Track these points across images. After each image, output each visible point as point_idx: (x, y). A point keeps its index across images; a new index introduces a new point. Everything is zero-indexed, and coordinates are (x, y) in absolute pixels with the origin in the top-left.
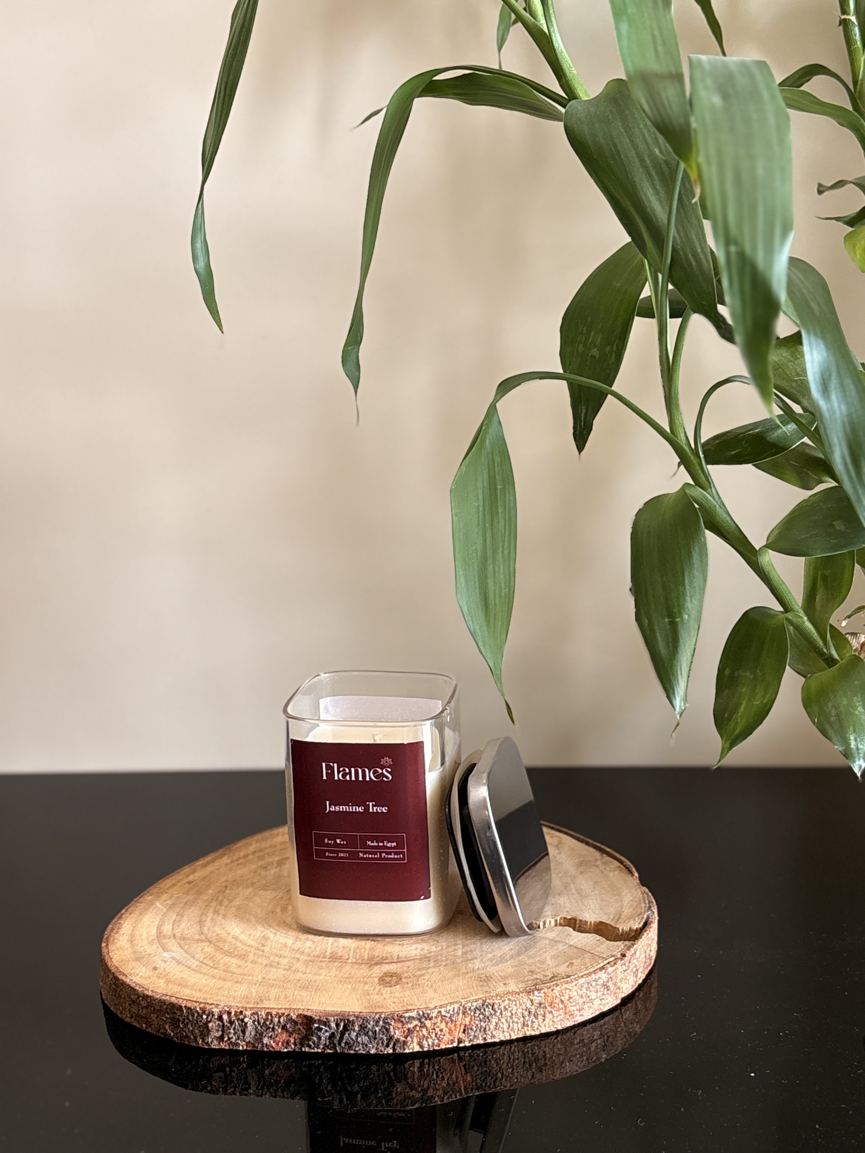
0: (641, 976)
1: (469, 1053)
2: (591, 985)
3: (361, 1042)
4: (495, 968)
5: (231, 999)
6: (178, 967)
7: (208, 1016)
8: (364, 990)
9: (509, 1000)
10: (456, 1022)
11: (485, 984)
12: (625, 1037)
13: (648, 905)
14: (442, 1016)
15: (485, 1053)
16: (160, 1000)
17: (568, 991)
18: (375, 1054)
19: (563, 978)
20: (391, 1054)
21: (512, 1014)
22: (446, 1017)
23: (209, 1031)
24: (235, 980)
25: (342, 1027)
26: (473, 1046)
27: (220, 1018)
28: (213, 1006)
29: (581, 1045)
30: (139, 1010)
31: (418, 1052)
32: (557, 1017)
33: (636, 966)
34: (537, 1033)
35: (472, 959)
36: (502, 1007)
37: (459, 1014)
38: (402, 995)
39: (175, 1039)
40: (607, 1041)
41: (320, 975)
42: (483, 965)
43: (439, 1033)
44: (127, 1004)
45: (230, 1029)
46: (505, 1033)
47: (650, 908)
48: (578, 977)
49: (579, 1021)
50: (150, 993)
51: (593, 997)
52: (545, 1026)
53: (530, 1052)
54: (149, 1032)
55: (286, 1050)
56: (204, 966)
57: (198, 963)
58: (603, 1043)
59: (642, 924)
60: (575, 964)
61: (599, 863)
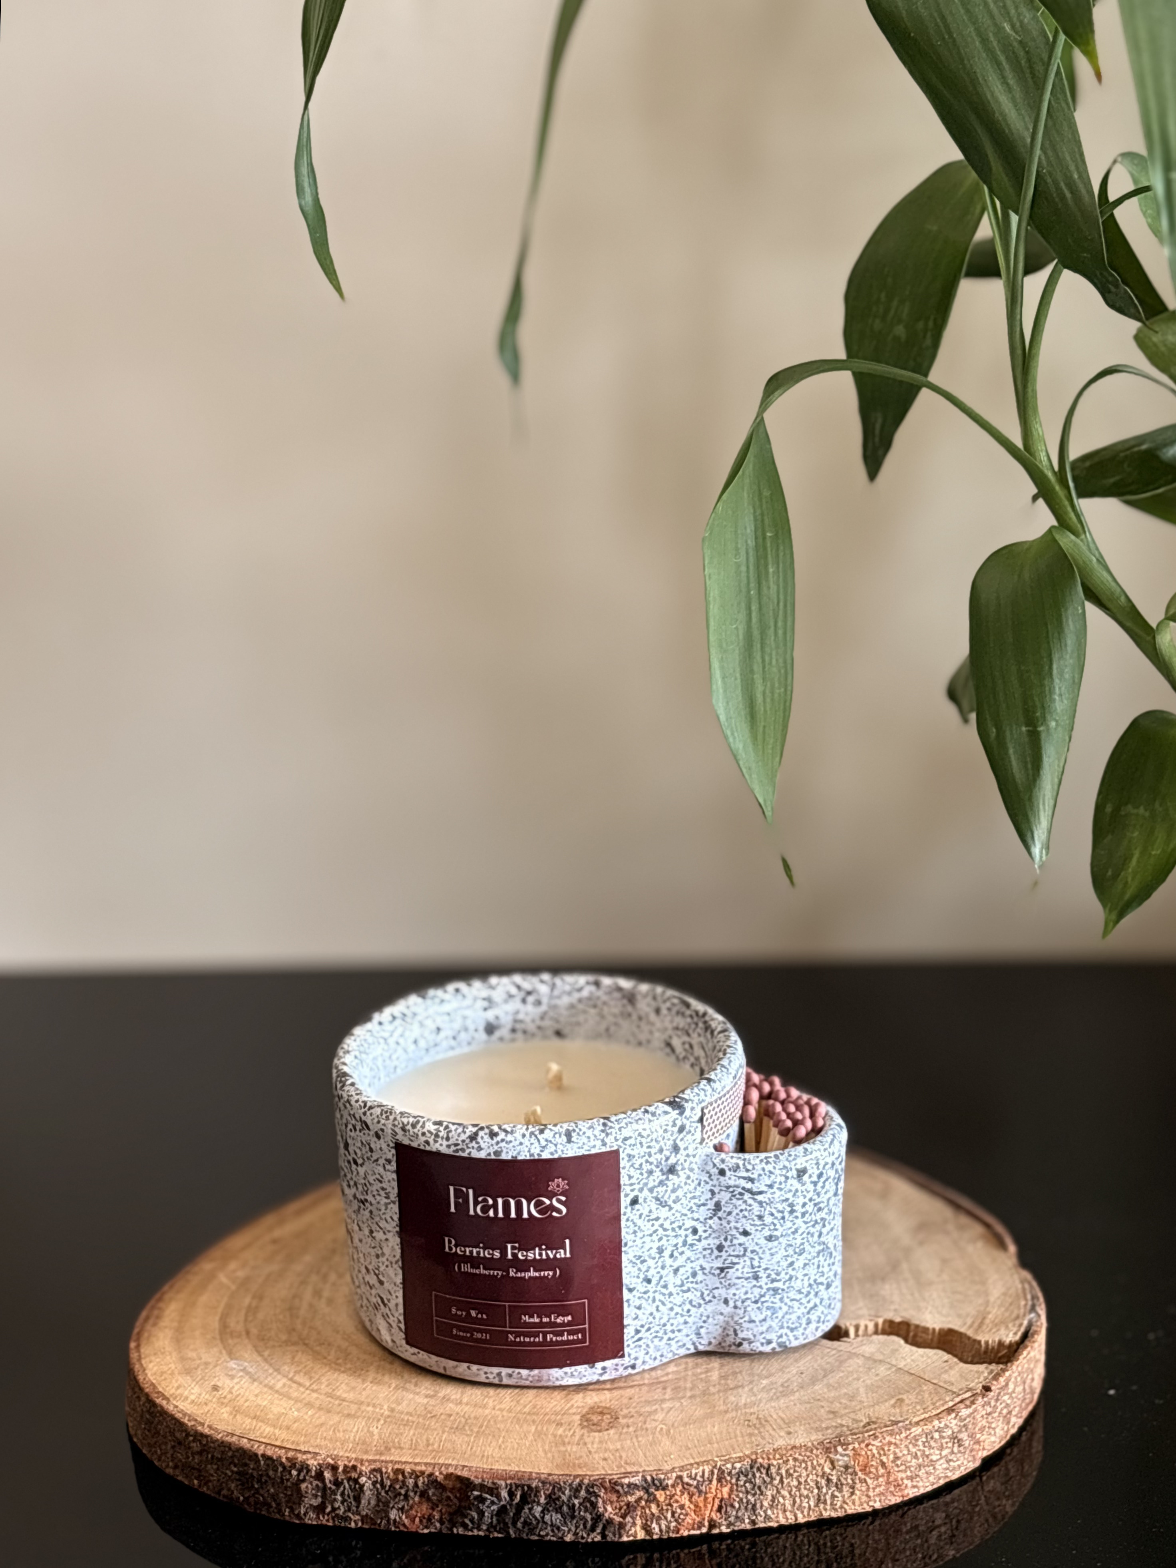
0: (1017, 1422)
1: (728, 1545)
2: (932, 1438)
3: (549, 1523)
4: (773, 1404)
5: (338, 1443)
6: (253, 1387)
7: (300, 1471)
8: (555, 1436)
9: (795, 1460)
10: (706, 1493)
11: (756, 1432)
12: (987, 1520)
13: (1030, 1303)
14: (683, 1483)
15: (753, 1545)
16: (223, 1442)
17: (892, 1448)
18: (572, 1543)
19: (886, 1426)
20: (599, 1542)
21: (800, 1483)
22: (691, 1485)
23: (300, 1496)
24: (346, 1412)
25: (518, 1497)
26: (733, 1532)
27: (320, 1476)
28: (309, 1456)
29: (912, 1535)
30: (188, 1458)
31: (643, 1541)
32: (874, 1489)
33: (1007, 1405)
34: (840, 1514)
35: (737, 1387)
36: (783, 1472)
37: (711, 1481)
38: (619, 1447)
39: (246, 1506)
40: (957, 1528)
41: (485, 1407)
42: (753, 1398)
43: (679, 1511)
44: (169, 1446)
45: (336, 1494)
46: (788, 1513)
47: (1033, 1309)
48: (910, 1423)
49: (911, 1496)
50: (206, 1431)
51: (934, 1458)
52: (854, 1503)
53: (829, 1544)
54: (203, 1493)
55: (426, 1531)
56: (294, 1385)
57: (284, 1380)
58: (949, 1532)
59: (1019, 1334)
60: (907, 1401)
61: (951, 1227)
